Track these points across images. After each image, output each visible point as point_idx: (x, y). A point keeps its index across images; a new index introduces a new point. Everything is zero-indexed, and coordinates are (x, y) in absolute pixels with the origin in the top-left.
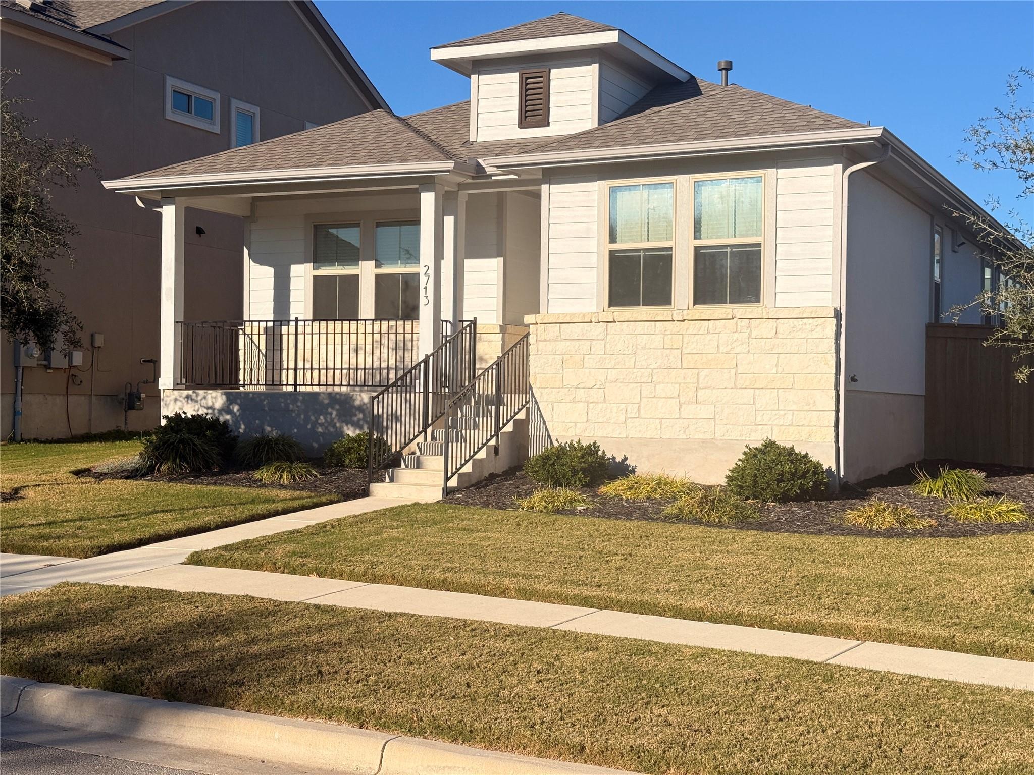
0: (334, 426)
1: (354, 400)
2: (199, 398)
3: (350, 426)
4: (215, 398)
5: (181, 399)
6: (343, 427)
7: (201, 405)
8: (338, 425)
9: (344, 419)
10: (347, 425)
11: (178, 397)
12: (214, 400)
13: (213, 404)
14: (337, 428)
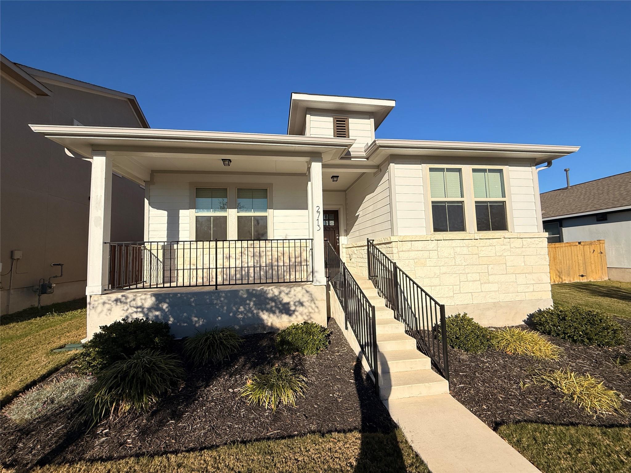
0: (252, 312)
1: (267, 294)
2: (128, 300)
3: (265, 312)
4: (145, 299)
5: (110, 302)
6: (259, 313)
7: (130, 306)
8: (255, 312)
9: (259, 307)
10: (262, 311)
11: (107, 301)
12: (143, 301)
13: (143, 304)
14: (254, 314)
